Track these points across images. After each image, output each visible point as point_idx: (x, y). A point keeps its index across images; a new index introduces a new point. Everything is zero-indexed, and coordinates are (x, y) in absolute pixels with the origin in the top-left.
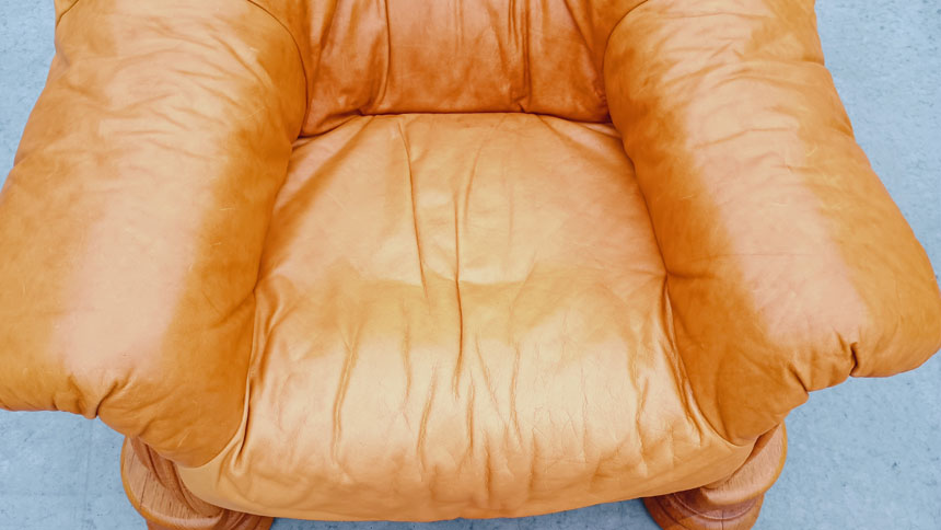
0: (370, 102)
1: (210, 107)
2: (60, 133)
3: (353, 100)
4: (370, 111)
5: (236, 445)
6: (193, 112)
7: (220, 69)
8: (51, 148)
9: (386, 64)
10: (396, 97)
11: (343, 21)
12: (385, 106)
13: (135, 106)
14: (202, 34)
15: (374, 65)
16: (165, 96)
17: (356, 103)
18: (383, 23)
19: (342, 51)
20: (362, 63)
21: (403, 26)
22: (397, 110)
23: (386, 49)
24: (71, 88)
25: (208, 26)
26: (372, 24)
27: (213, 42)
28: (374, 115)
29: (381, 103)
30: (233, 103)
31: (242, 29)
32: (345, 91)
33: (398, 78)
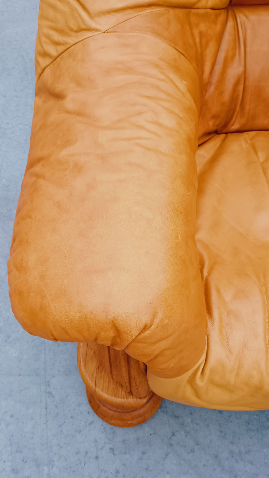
0: (226, 124)
1: (169, 121)
2: (68, 143)
3: (217, 123)
4: (225, 131)
5: (201, 364)
6: (160, 125)
7: (169, 95)
8: (64, 153)
9: (240, 98)
10: (243, 121)
11: (218, 68)
12: (235, 127)
13: (119, 121)
14: (154, 72)
15: (233, 99)
16: (139, 114)
17: (218, 125)
18: (242, 69)
19: (216, 89)
20: (226, 97)
21: (255, 71)
22: (243, 129)
23: (241, 87)
24: (68, 112)
25: (157, 66)
26: (235, 70)
27: (162, 77)
28: (226, 133)
29: (233, 125)
30: (181, 118)
31: (177, 69)
32: (214, 117)
33: (247, 107)
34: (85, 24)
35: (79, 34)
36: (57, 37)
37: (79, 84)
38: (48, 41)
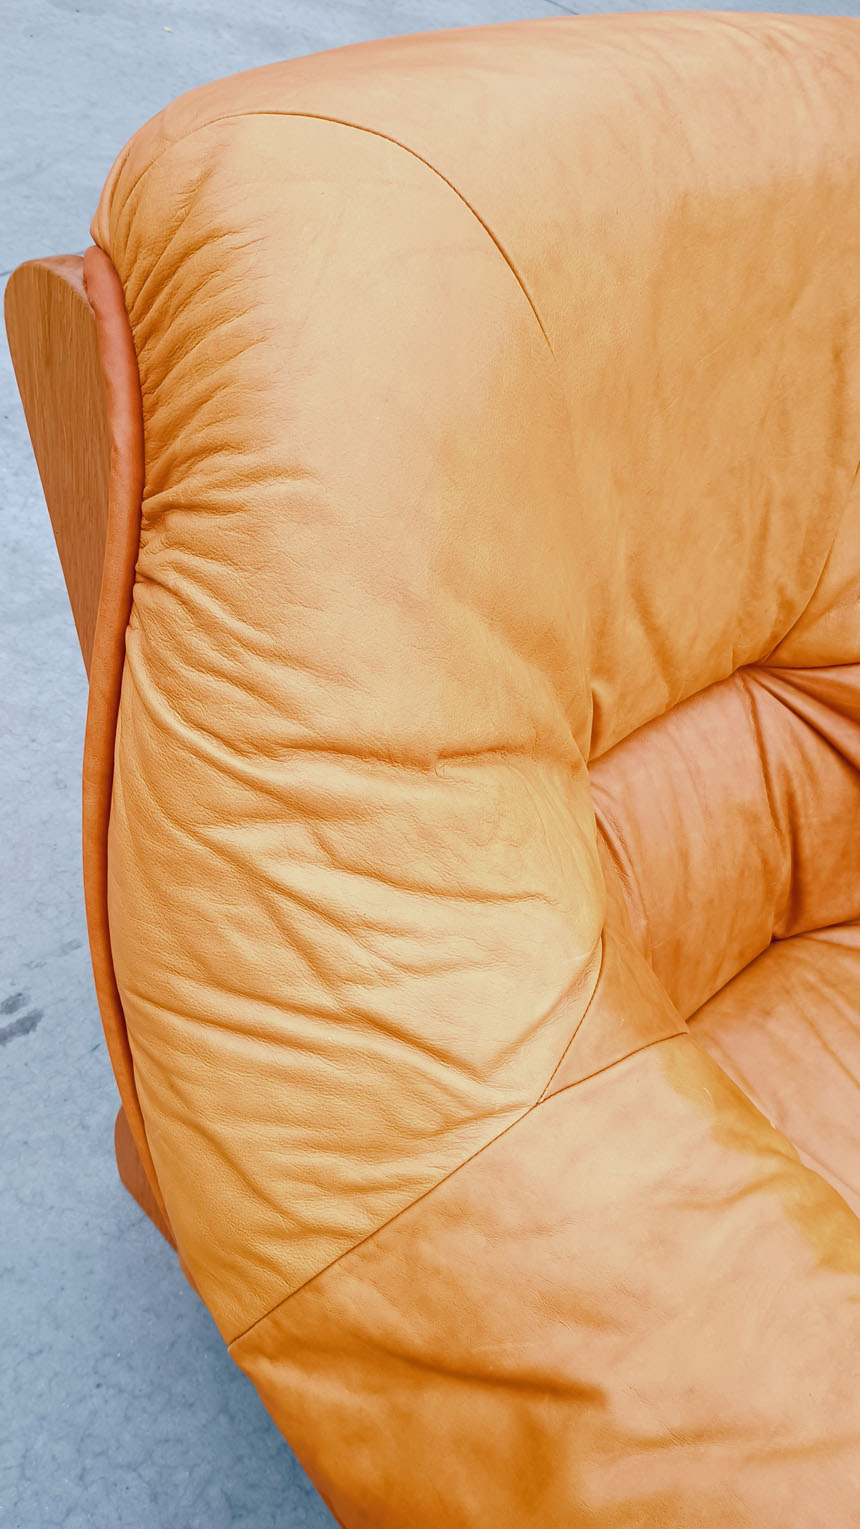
34: (468, 1107)
35: (449, 1137)
36: (353, 1170)
37: (593, 1319)
38: (311, 1188)
